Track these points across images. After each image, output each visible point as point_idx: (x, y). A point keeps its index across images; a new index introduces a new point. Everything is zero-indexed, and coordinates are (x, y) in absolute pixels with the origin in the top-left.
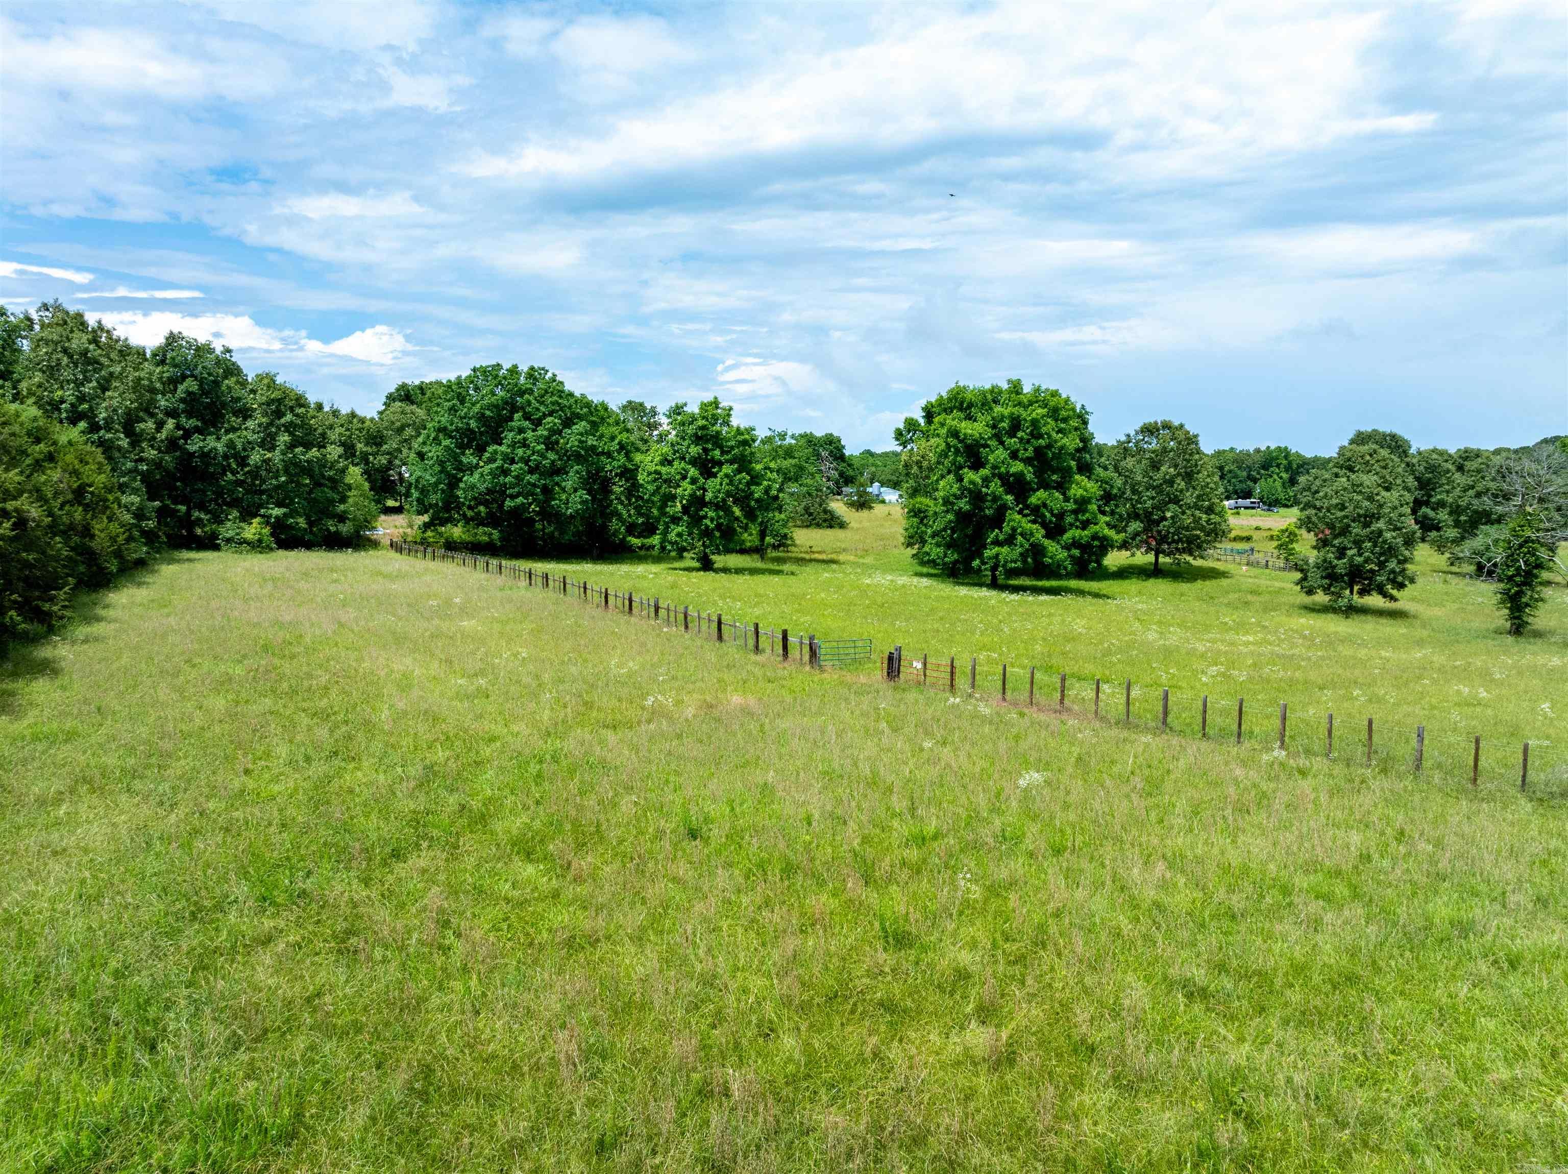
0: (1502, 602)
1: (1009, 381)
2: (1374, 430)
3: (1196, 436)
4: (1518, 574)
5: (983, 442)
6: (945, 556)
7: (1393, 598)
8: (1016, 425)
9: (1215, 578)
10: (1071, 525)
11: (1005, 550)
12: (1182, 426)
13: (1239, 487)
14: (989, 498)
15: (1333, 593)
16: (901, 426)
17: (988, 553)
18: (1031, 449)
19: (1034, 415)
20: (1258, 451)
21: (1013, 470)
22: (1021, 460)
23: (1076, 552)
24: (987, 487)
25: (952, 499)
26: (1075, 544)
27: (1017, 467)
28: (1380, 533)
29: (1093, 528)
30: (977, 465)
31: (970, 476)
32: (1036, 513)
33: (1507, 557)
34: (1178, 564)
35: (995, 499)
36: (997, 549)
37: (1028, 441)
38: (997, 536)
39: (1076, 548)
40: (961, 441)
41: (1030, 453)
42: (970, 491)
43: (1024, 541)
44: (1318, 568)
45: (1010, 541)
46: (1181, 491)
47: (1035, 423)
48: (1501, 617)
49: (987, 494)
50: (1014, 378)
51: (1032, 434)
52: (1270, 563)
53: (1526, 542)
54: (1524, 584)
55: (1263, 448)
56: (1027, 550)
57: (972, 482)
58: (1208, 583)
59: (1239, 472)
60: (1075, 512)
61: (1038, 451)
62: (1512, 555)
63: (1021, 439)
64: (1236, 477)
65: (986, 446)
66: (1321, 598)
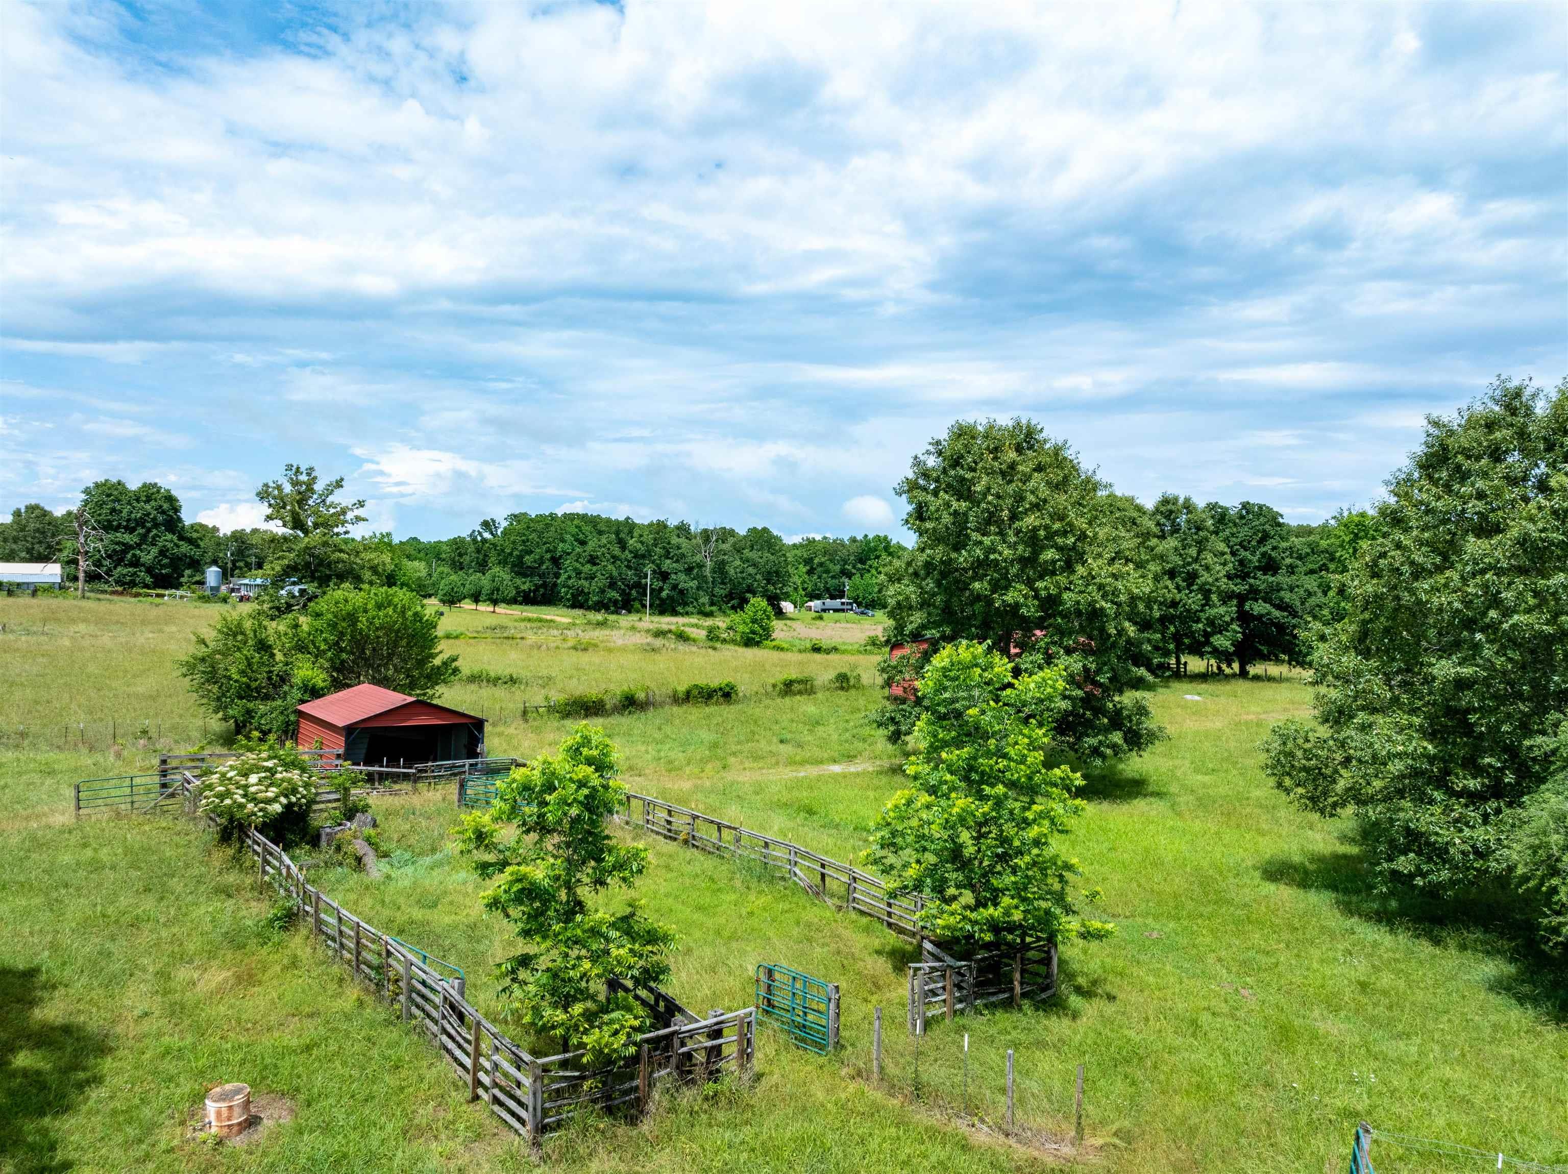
13: (832, 583)
20: (853, 540)
55: (860, 537)
59: (831, 566)
64: (827, 571)
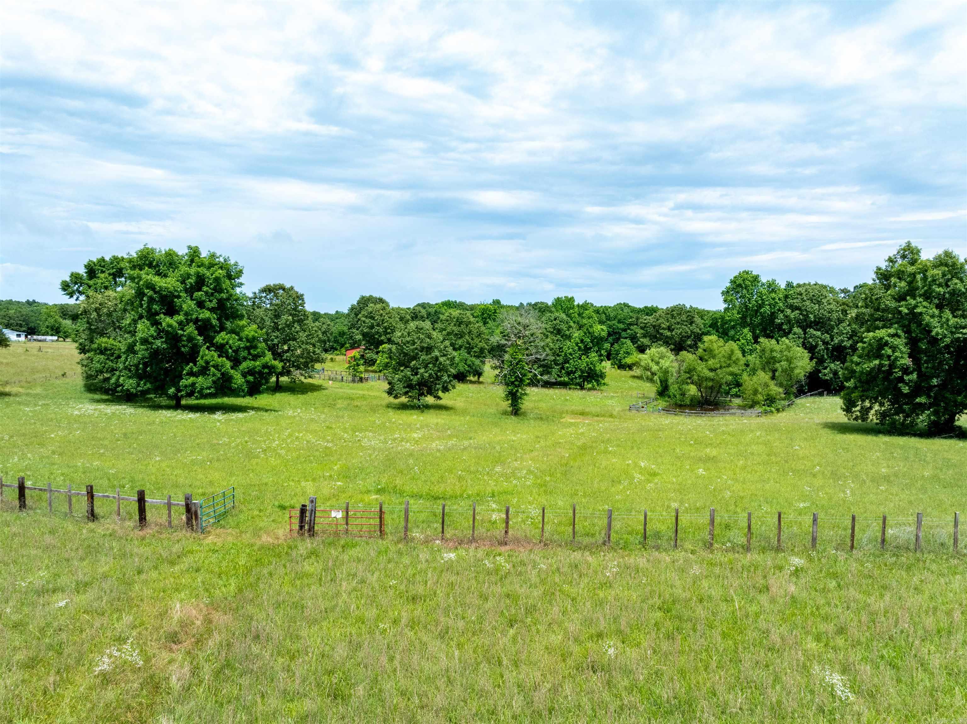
0: (507, 396)
1: (190, 247)
2: (371, 296)
3: (302, 295)
4: (516, 380)
5: (176, 294)
6: (138, 385)
7: (439, 398)
8: (201, 282)
9: (318, 390)
10: (245, 359)
11: (200, 379)
12: (292, 288)
14: (185, 339)
15: (410, 397)
16: (68, 279)
17: (183, 382)
18: (215, 301)
19: (217, 274)
21: (201, 316)
22: (208, 309)
23: (250, 378)
24: (182, 329)
25: (150, 339)
26: (251, 372)
27: (206, 314)
28: (437, 359)
29: (263, 360)
30: (172, 311)
31: (167, 321)
32: (221, 349)
33: (510, 371)
34: (294, 382)
35: (190, 339)
36: (192, 379)
37: (212, 294)
38: (191, 368)
39: (251, 375)
40: (156, 292)
41: (214, 304)
42: (167, 333)
43: (216, 372)
44: (401, 382)
45: (204, 371)
46: (297, 332)
47: (217, 280)
48: (506, 405)
49: (182, 335)
50: (193, 245)
51: (215, 289)
52: (345, 378)
53: (519, 361)
54: (519, 386)
56: (219, 379)
57: (170, 326)
58: (315, 393)
60: (248, 348)
61: (221, 303)
62: (512, 369)
63: (206, 293)
65: (179, 297)
66: (404, 399)
